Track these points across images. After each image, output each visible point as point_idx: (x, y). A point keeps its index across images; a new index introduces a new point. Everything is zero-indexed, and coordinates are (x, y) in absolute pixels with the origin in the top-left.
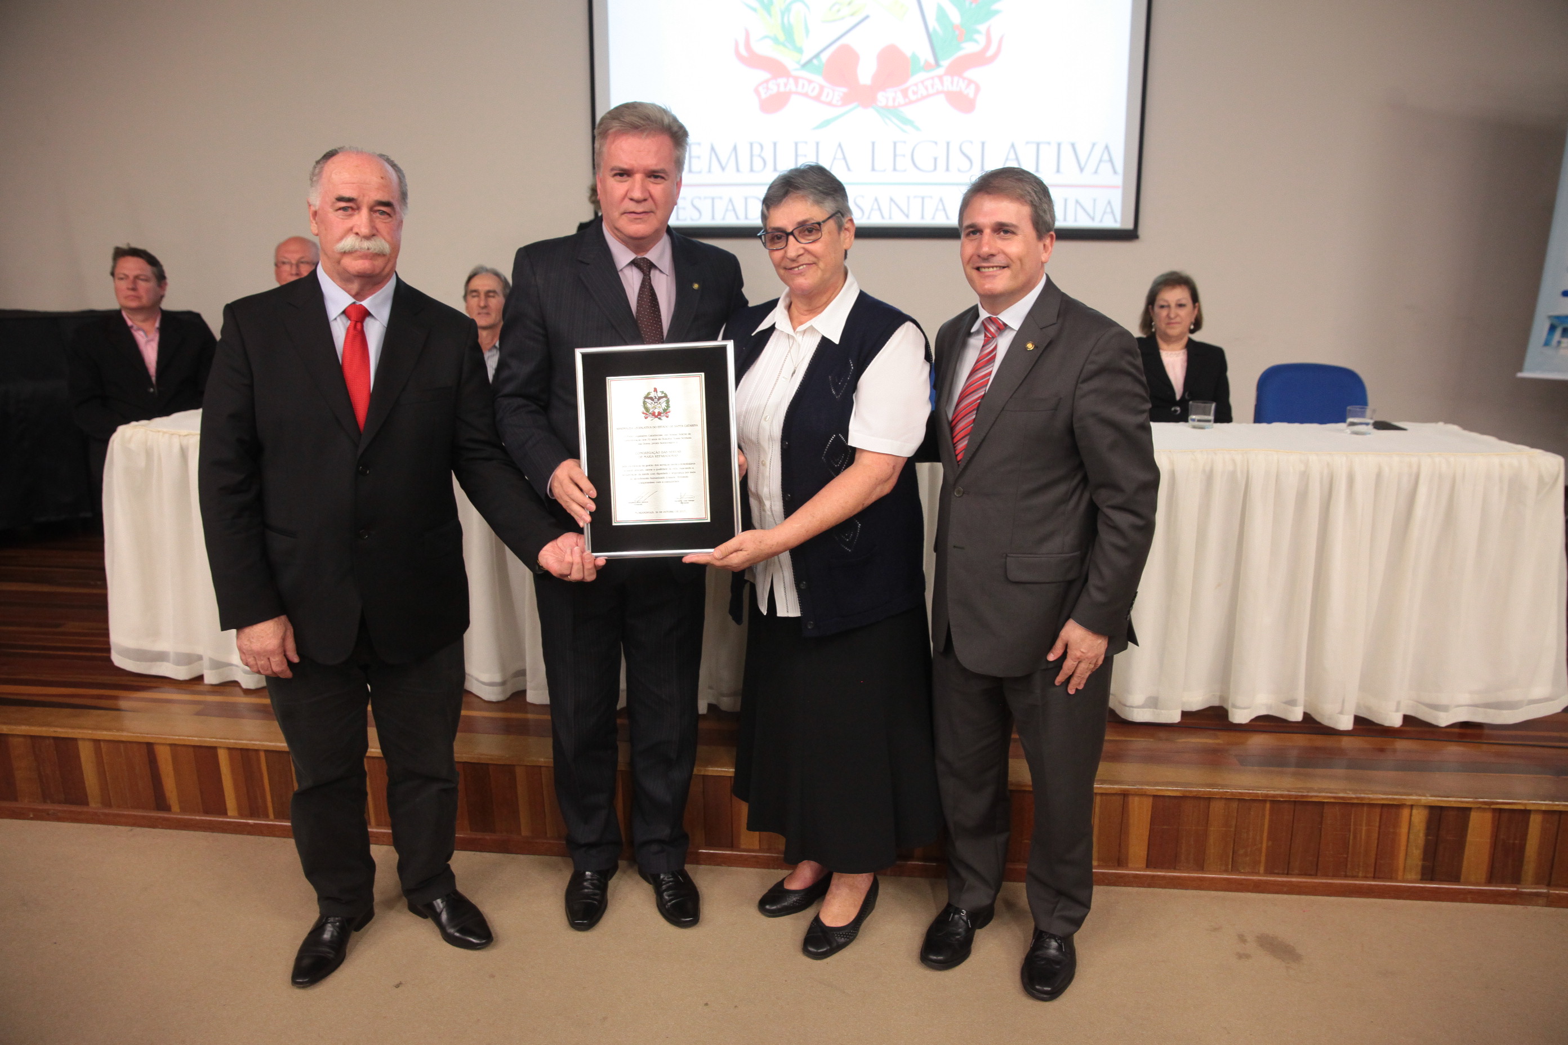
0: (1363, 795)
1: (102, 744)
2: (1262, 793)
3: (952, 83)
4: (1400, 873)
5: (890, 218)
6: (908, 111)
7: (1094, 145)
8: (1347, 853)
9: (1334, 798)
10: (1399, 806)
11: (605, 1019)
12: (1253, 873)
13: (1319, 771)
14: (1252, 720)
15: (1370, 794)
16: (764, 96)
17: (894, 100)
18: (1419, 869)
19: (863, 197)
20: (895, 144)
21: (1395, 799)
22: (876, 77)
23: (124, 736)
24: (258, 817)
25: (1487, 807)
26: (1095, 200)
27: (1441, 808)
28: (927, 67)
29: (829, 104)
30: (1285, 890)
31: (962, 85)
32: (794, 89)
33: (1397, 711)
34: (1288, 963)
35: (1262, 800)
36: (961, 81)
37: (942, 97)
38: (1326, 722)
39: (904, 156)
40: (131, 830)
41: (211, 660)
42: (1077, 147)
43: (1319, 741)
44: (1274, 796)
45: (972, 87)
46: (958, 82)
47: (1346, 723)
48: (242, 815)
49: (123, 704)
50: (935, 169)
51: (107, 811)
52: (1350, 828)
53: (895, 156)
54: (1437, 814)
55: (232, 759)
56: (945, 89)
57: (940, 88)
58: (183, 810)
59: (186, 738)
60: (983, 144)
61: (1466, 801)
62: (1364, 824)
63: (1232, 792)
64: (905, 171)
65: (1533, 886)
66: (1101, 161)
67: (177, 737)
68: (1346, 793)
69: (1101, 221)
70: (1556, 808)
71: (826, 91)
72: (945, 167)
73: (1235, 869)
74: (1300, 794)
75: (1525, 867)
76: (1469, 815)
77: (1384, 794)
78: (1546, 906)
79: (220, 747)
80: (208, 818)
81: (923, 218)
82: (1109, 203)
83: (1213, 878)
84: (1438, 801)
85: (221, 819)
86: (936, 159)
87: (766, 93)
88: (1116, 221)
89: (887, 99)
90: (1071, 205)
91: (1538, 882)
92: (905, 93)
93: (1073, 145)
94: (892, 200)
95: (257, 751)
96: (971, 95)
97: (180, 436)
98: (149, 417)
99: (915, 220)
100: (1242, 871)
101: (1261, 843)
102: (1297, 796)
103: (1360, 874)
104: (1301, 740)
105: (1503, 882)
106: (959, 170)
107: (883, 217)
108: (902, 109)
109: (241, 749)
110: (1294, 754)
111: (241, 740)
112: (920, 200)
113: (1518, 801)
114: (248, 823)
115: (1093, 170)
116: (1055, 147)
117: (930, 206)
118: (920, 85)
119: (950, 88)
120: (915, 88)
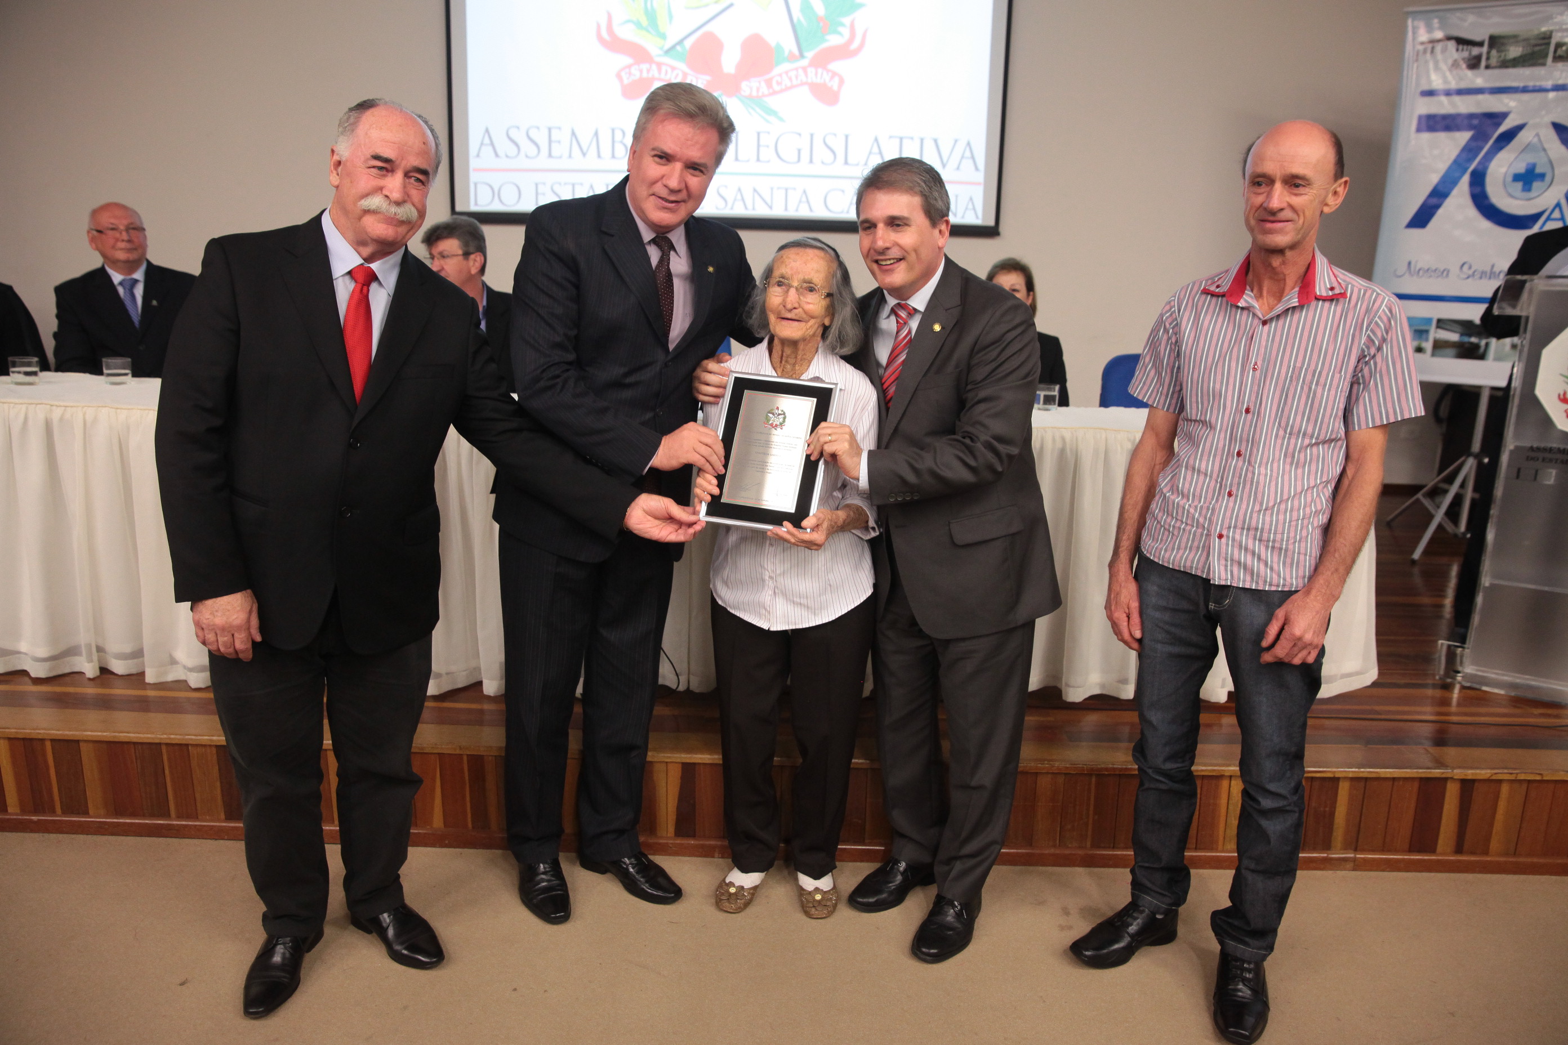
2: (1087, 767)
3: (816, 74)
4: (1220, 843)
5: (754, 209)
6: (772, 102)
7: (956, 141)
10: (1218, 777)
11: (406, 1008)
12: (1079, 847)
14: (1086, 699)
16: (626, 81)
17: (758, 90)
19: (726, 187)
20: (759, 134)
21: (1214, 770)
22: (739, 66)
24: (43, 812)
28: (792, 58)
30: (1111, 862)
31: (827, 77)
32: (657, 75)
33: (1223, 686)
35: (1089, 774)
36: (825, 73)
37: (806, 88)
39: (768, 146)
42: (939, 143)
44: (1099, 769)
45: (836, 79)
46: (822, 74)
48: (23, 811)
50: (799, 160)
53: (759, 146)
56: (810, 81)
57: (804, 79)
60: (847, 137)
64: (768, 162)
65: (1342, 852)
66: (963, 157)
69: (963, 217)
70: (1361, 775)
71: (689, 78)
72: (808, 159)
73: (1062, 844)
74: (1124, 767)
75: (1335, 834)
77: (1206, 765)
78: (1354, 871)
81: (786, 209)
82: (971, 199)
83: (1041, 853)
85: (2, 817)
86: (799, 151)
87: (628, 78)
88: (977, 217)
89: (751, 88)
91: (1346, 848)
92: (769, 83)
93: (936, 141)
94: (755, 190)
95: (42, 740)
96: (835, 88)
99: (778, 211)
100: (1070, 846)
101: (1088, 817)
102: (1121, 769)
105: (1314, 849)
106: (823, 163)
107: (746, 208)
108: (766, 99)
109: (24, 739)
110: (1126, 730)
111: (24, 729)
112: (784, 192)
113: (1328, 769)
114: (32, 820)
115: (956, 166)
116: (918, 142)
117: (794, 198)
118: (784, 76)
119: (815, 80)
120: (779, 79)
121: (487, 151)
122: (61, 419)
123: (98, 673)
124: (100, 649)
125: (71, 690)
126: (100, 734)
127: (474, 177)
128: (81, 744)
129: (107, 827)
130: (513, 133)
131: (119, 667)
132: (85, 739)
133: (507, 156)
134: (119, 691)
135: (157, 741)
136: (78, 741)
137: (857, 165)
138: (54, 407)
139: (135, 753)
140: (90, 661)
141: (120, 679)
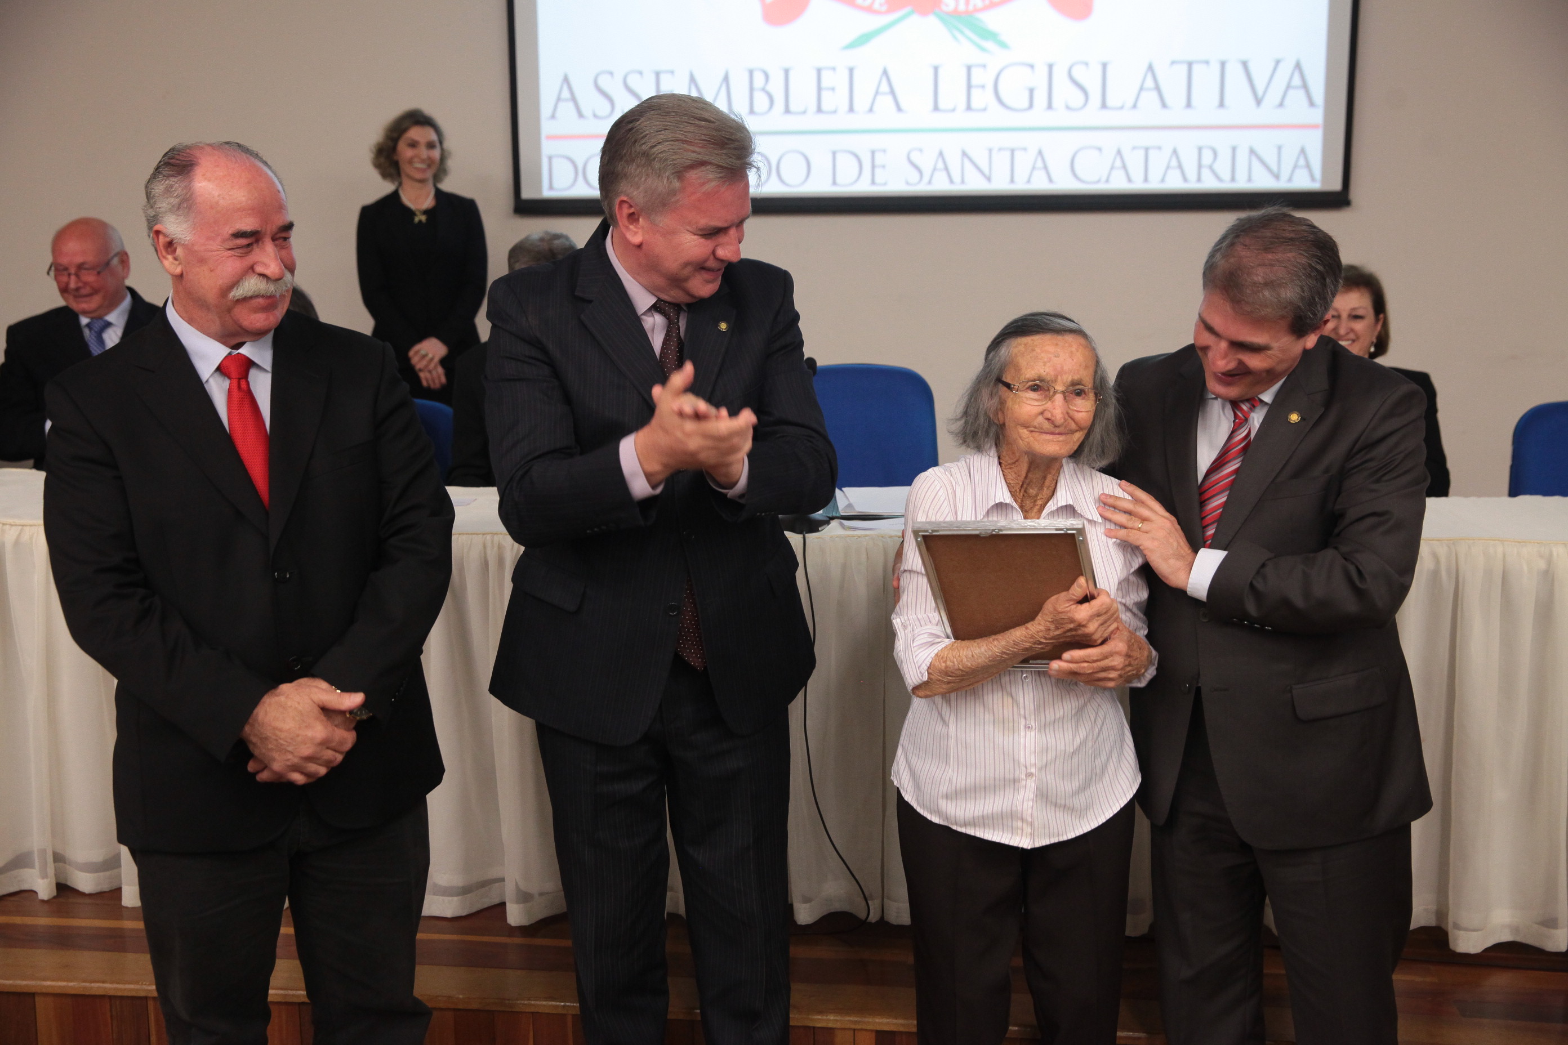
5: (963, 182)
6: (991, 19)
7: (1278, 62)
17: (968, 2)
19: (921, 150)
20: (969, 68)
26: (1280, 148)
29: (869, 9)
39: (983, 87)
42: (1252, 66)
50: (1031, 106)
53: (969, 87)
60: (1104, 66)
64: (985, 109)
66: (1288, 87)
69: (1290, 180)
72: (1045, 104)
81: (1012, 181)
82: (1303, 151)
86: (1031, 91)
88: (1313, 179)
89: (957, 0)
90: (1242, 156)
93: (1245, 64)
94: (964, 154)
99: (1000, 184)
106: (1068, 108)
107: (951, 181)
108: (981, 16)
112: (1008, 154)
115: (1277, 101)
116: (1216, 68)
117: (1024, 162)
121: (567, 109)
123: (55, 894)
124: (58, 858)
125: (18, 920)
126: (64, 984)
127: (548, 148)
128: (37, 999)
130: (604, 82)
131: (85, 882)
132: (44, 991)
133: (595, 116)
134: (86, 922)
135: (142, 994)
136: (33, 995)
137: (1122, 108)
139: (111, 1011)
140: (44, 876)
141: (87, 901)
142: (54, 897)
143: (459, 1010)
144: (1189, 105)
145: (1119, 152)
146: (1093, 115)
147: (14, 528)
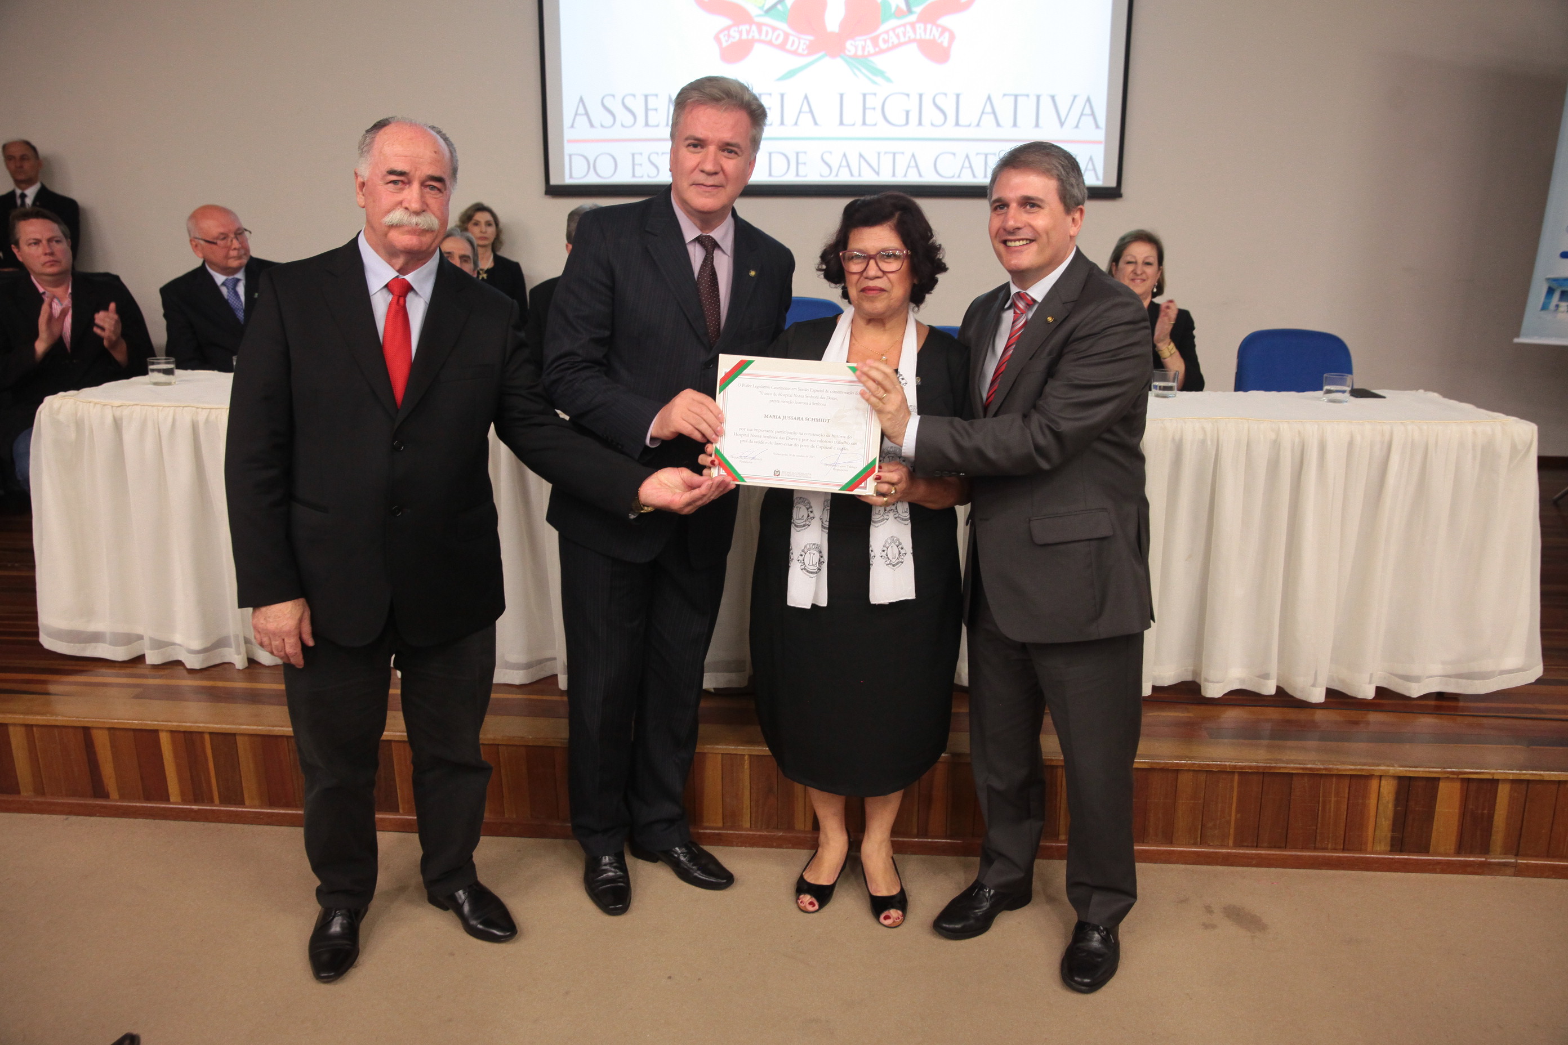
0: (1331, 766)
1: (35, 729)
2: (1229, 765)
3: (925, 30)
4: (1370, 845)
5: (860, 175)
6: (879, 61)
7: (1075, 97)
8: (1317, 826)
9: (1302, 769)
10: (1368, 777)
12: (1222, 846)
13: (1290, 743)
14: (1225, 695)
15: (1338, 765)
16: (725, 44)
17: (864, 48)
18: (1389, 839)
19: (830, 153)
20: (864, 95)
21: (1363, 770)
22: (843, 25)
23: (59, 720)
24: (202, 802)
25: (1455, 776)
27: (1410, 778)
28: (899, 13)
29: (795, 53)
30: (1254, 862)
31: (936, 33)
32: (757, 37)
33: (1370, 682)
34: (1254, 933)
35: (1231, 772)
36: (934, 28)
37: (914, 46)
38: (1298, 695)
39: (874, 109)
40: (67, 818)
41: (151, 639)
42: (1057, 99)
43: (1293, 714)
44: (1242, 767)
45: (947, 35)
46: (931, 29)
47: (1318, 696)
48: (184, 801)
49: (52, 688)
50: (907, 123)
51: (40, 799)
52: (1319, 801)
53: (864, 109)
54: (1405, 784)
55: (174, 742)
56: (918, 37)
57: (913, 36)
58: (123, 797)
59: (125, 721)
60: (958, 96)
61: (1435, 771)
62: (1333, 796)
63: (1200, 764)
64: (875, 125)
65: (1501, 856)
66: (1082, 114)
67: (116, 721)
68: (1314, 764)
70: (1523, 777)
71: (791, 38)
72: (917, 122)
73: (1203, 843)
74: (1268, 765)
75: (1493, 838)
76: (1439, 784)
77: (1353, 764)
78: (1514, 876)
79: (162, 730)
80: (149, 805)
81: (894, 175)
82: (1091, 159)
83: (1182, 851)
84: (1406, 771)
85: (164, 806)
86: (907, 112)
87: (727, 41)
88: (1098, 179)
89: (856, 47)
91: (1506, 852)
92: (875, 41)
93: (1053, 98)
94: (861, 156)
95: (201, 733)
96: (946, 44)
97: (112, 407)
98: (78, 387)
99: (885, 177)
100: (1211, 844)
101: (1230, 815)
102: (1265, 768)
103: (1330, 847)
104: (1274, 714)
105: (1471, 853)
106: (932, 125)
107: (852, 175)
108: (873, 59)
109: (184, 732)
110: (1268, 727)
111: (185, 722)
112: (891, 156)
113: (1486, 771)
114: (193, 809)
115: (1074, 124)
116: (1034, 100)
117: (902, 162)
118: (891, 33)
119: (923, 37)
120: (885, 36)
121: (582, 121)
122: (207, 421)
123: (247, 665)
124: (248, 642)
125: (220, 684)
126: (255, 727)
127: (568, 148)
128: (237, 737)
129: (262, 817)
130: (609, 102)
132: (242, 732)
133: (602, 126)
134: (266, 686)
136: (234, 735)
137: (969, 126)
138: (200, 410)
140: (238, 652)
141: (267, 671)
142: (246, 668)
143: (529, 746)
144: (1015, 125)
145: (967, 156)
146: (950, 130)
147: (204, 410)
